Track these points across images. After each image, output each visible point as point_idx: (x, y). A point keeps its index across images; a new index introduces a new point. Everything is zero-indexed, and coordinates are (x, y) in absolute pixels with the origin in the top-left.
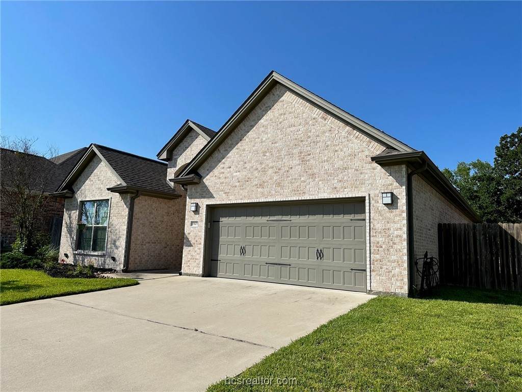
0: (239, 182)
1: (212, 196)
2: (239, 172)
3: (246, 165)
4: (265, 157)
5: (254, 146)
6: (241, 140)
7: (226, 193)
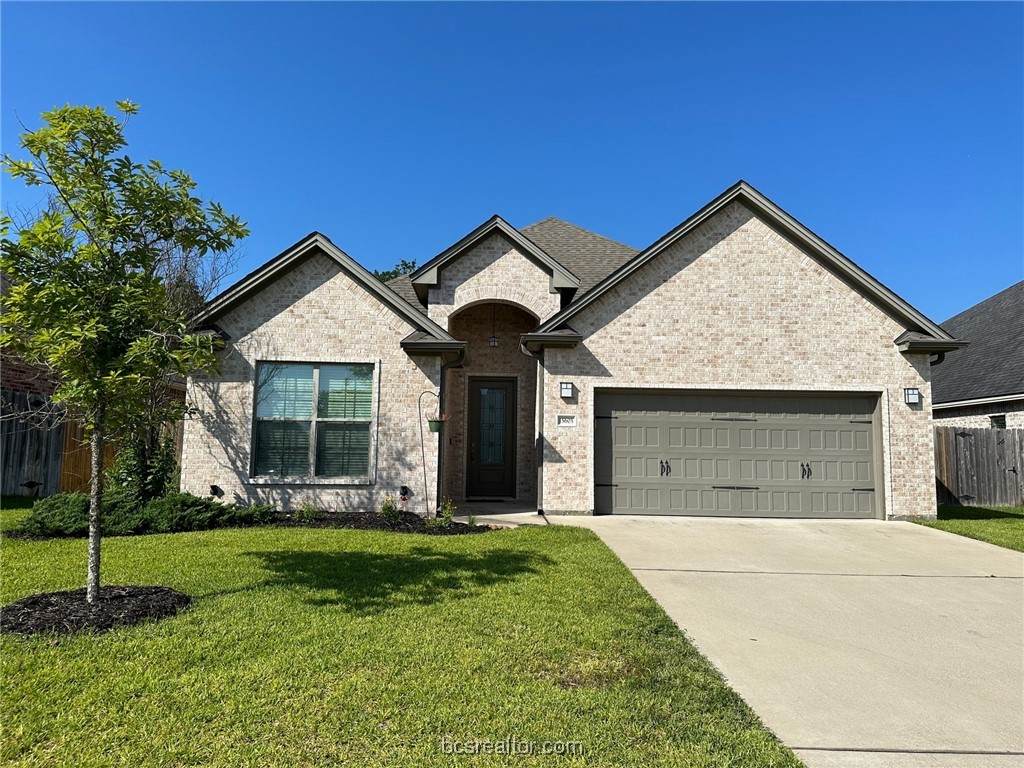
0: (665, 352)
1: (605, 373)
2: (664, 335)
3: (678, 326)
4: (716, 316)
5: (693, 295)
6: (665, 281)
7: (637, 369)
